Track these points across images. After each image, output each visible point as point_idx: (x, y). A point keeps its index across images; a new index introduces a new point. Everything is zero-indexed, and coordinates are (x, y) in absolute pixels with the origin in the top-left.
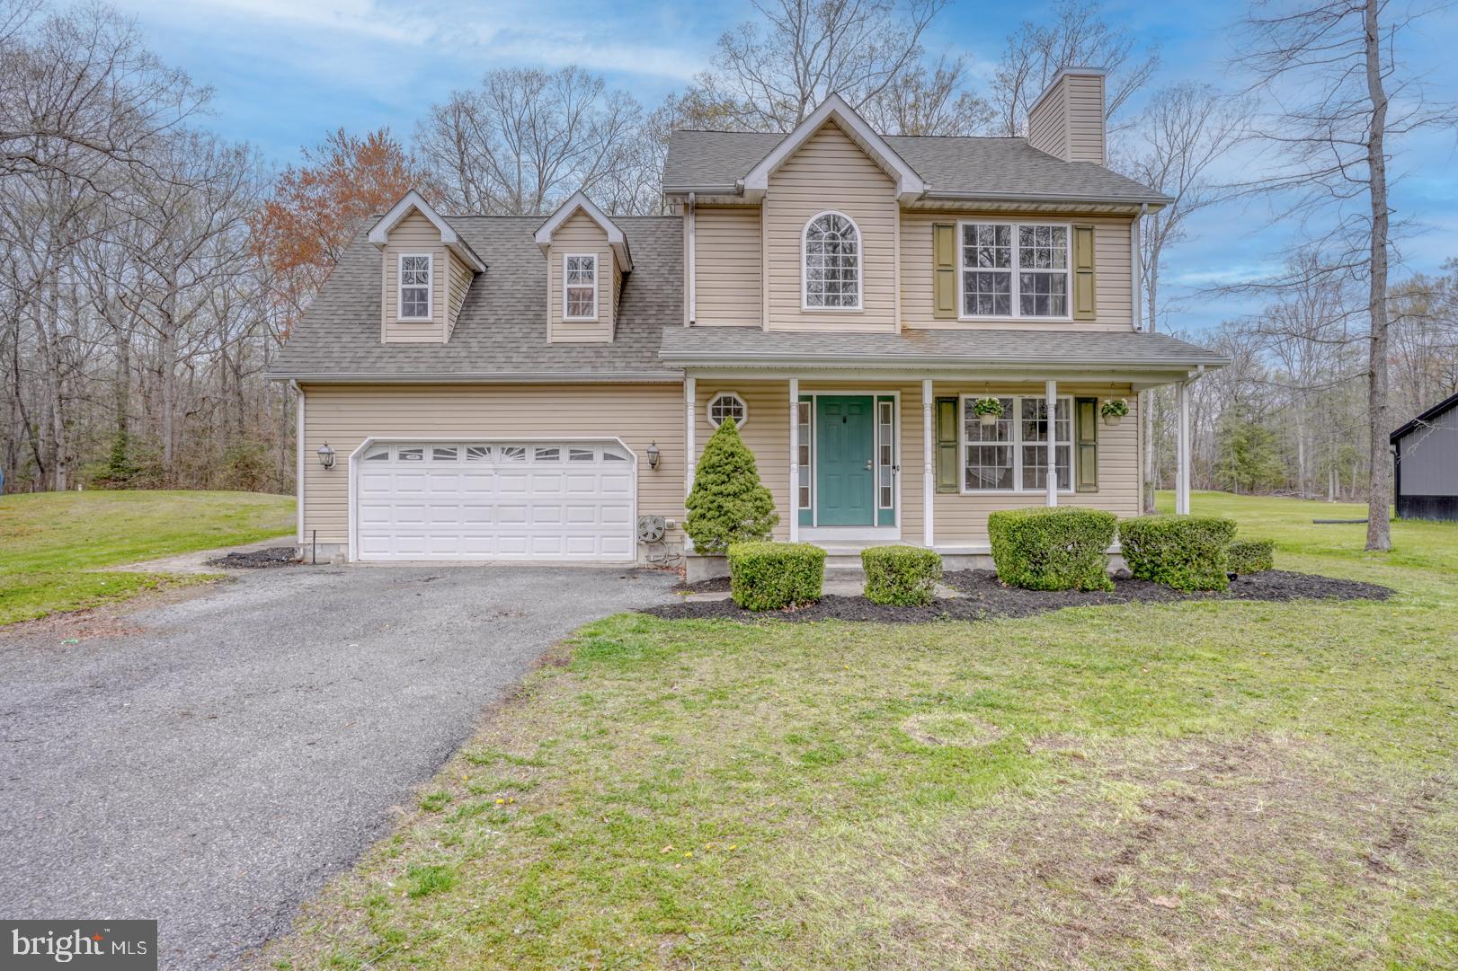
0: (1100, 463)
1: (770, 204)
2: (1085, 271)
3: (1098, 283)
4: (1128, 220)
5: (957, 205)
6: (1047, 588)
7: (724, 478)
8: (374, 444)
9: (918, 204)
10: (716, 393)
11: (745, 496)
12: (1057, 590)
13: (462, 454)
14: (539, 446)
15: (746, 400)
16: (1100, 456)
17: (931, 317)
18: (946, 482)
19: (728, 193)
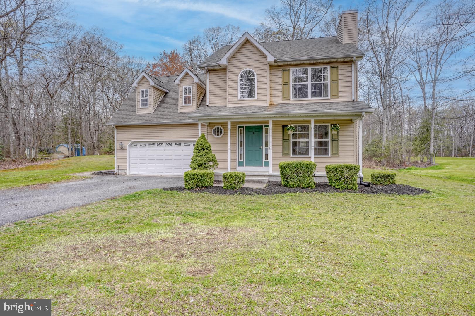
0: (340, 146)
1: (229, 68)
2: (335, 81)
3: (340, 85)
4: (351, 63)
5: (289, 63)
6: (290, 187)
7: (199, 151)
8: (134, 142)
9: (276, 64)
10: (214, 126)
11: (204, 157)
12: (293, 187)
13: (156, 145)
14: (176, 142)
15: (224, 128)
16: (340, 144)
17: (281, 100)
18: (286, 153)
19: (216, 66)
